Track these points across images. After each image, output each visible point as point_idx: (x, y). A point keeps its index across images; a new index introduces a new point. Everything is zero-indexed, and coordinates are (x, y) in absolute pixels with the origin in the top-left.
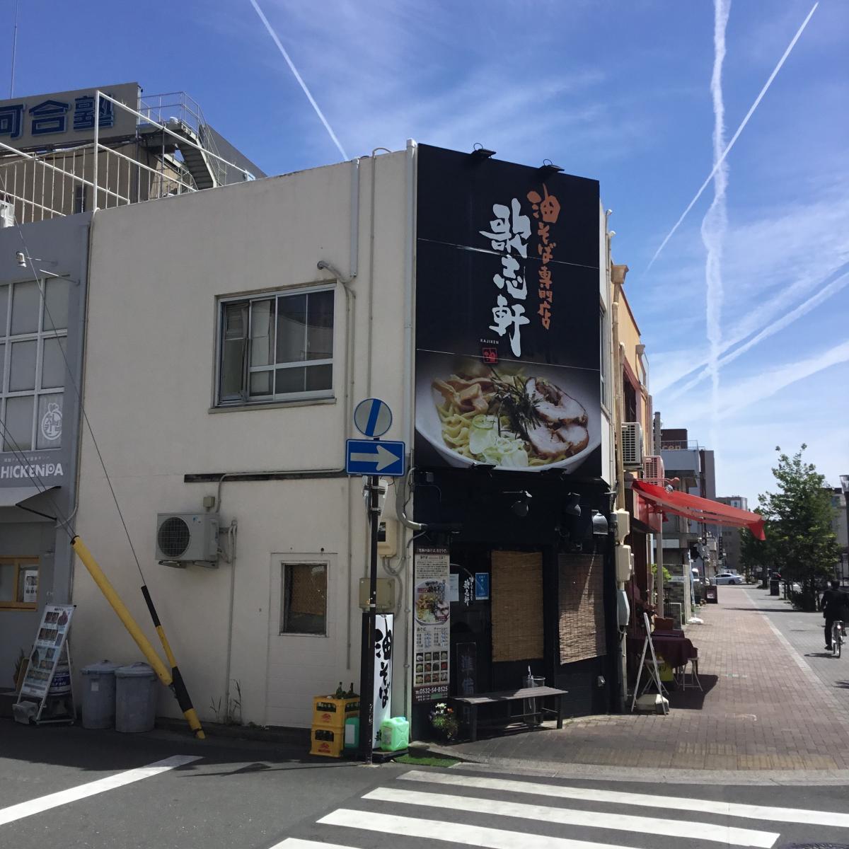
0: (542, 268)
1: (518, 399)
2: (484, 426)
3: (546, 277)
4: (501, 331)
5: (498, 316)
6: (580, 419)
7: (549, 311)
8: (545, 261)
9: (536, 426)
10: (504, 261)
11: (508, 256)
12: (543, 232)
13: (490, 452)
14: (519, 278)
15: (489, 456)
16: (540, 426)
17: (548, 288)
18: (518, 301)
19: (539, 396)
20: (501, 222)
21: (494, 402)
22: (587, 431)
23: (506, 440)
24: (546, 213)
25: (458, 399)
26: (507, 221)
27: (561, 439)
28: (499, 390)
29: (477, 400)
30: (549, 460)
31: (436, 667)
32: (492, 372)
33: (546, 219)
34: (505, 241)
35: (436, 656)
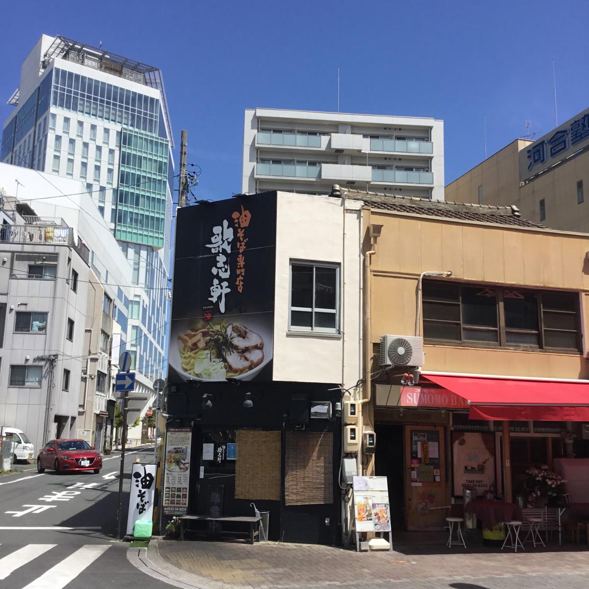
0: (239, 256)
1: (222, 338)
2: (203, 357)
3: (241, 261)
4: (214, 300)
5: (213, 291)
6: (259, 345)
7: (242, 281)
8: (241, 251)
9: (232, 353)
10: (218, 258)
11: (220, 254)
12: (241, 234)
13: (205, 372)
14: (226, 266)
15: (204, 374)
16: (234, 353)
17: (242, 267)
18: (225, 280)
19: (234, 334)
20: (217, 236)
21: (209, 342)
22: (263, 352)
23: (214, 364)
24: (242, 222)
25: (190, 344)
26: (220, 235)
27: (246, 359)
28: (211, 335)
29: (200, 342)
30: (238, 373)
31: (179, 496)
32: (209, 326)
33: (242, 226)
34: (219, 247)
35: (179, 490)
